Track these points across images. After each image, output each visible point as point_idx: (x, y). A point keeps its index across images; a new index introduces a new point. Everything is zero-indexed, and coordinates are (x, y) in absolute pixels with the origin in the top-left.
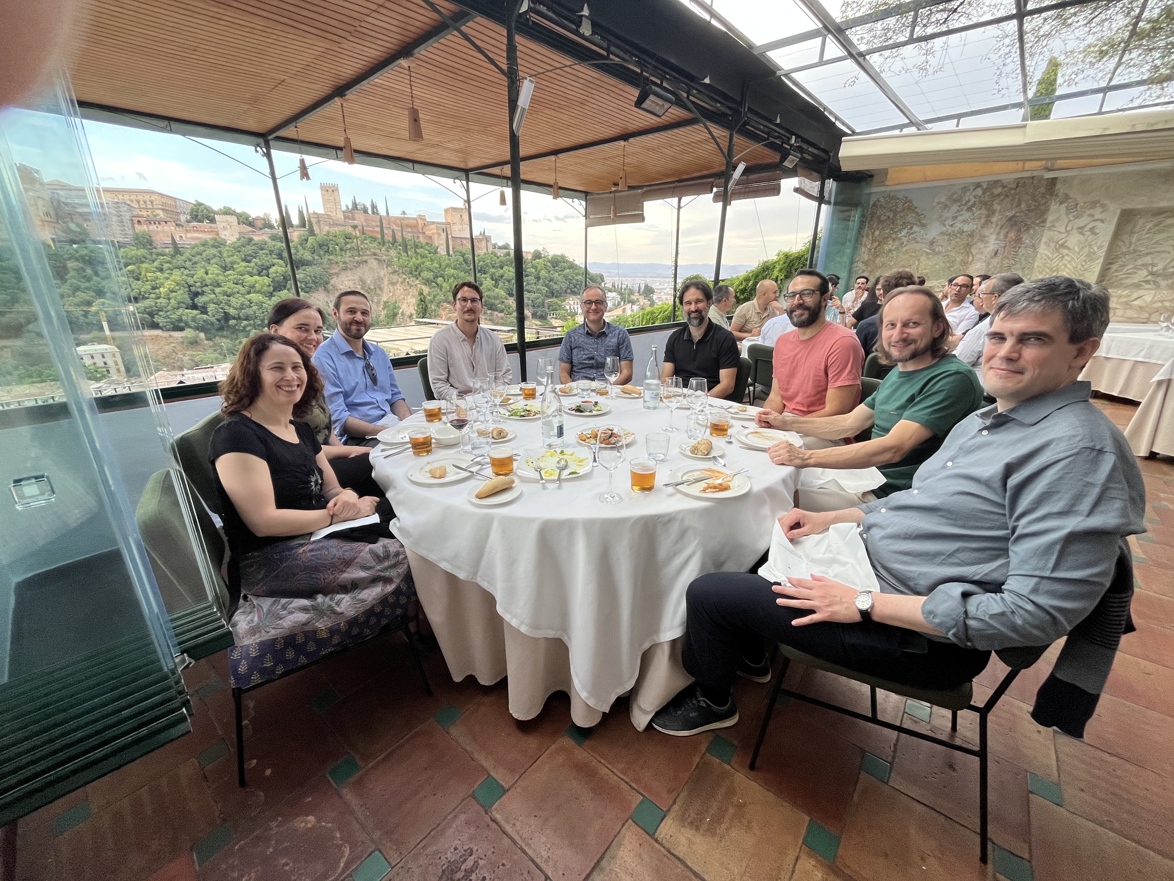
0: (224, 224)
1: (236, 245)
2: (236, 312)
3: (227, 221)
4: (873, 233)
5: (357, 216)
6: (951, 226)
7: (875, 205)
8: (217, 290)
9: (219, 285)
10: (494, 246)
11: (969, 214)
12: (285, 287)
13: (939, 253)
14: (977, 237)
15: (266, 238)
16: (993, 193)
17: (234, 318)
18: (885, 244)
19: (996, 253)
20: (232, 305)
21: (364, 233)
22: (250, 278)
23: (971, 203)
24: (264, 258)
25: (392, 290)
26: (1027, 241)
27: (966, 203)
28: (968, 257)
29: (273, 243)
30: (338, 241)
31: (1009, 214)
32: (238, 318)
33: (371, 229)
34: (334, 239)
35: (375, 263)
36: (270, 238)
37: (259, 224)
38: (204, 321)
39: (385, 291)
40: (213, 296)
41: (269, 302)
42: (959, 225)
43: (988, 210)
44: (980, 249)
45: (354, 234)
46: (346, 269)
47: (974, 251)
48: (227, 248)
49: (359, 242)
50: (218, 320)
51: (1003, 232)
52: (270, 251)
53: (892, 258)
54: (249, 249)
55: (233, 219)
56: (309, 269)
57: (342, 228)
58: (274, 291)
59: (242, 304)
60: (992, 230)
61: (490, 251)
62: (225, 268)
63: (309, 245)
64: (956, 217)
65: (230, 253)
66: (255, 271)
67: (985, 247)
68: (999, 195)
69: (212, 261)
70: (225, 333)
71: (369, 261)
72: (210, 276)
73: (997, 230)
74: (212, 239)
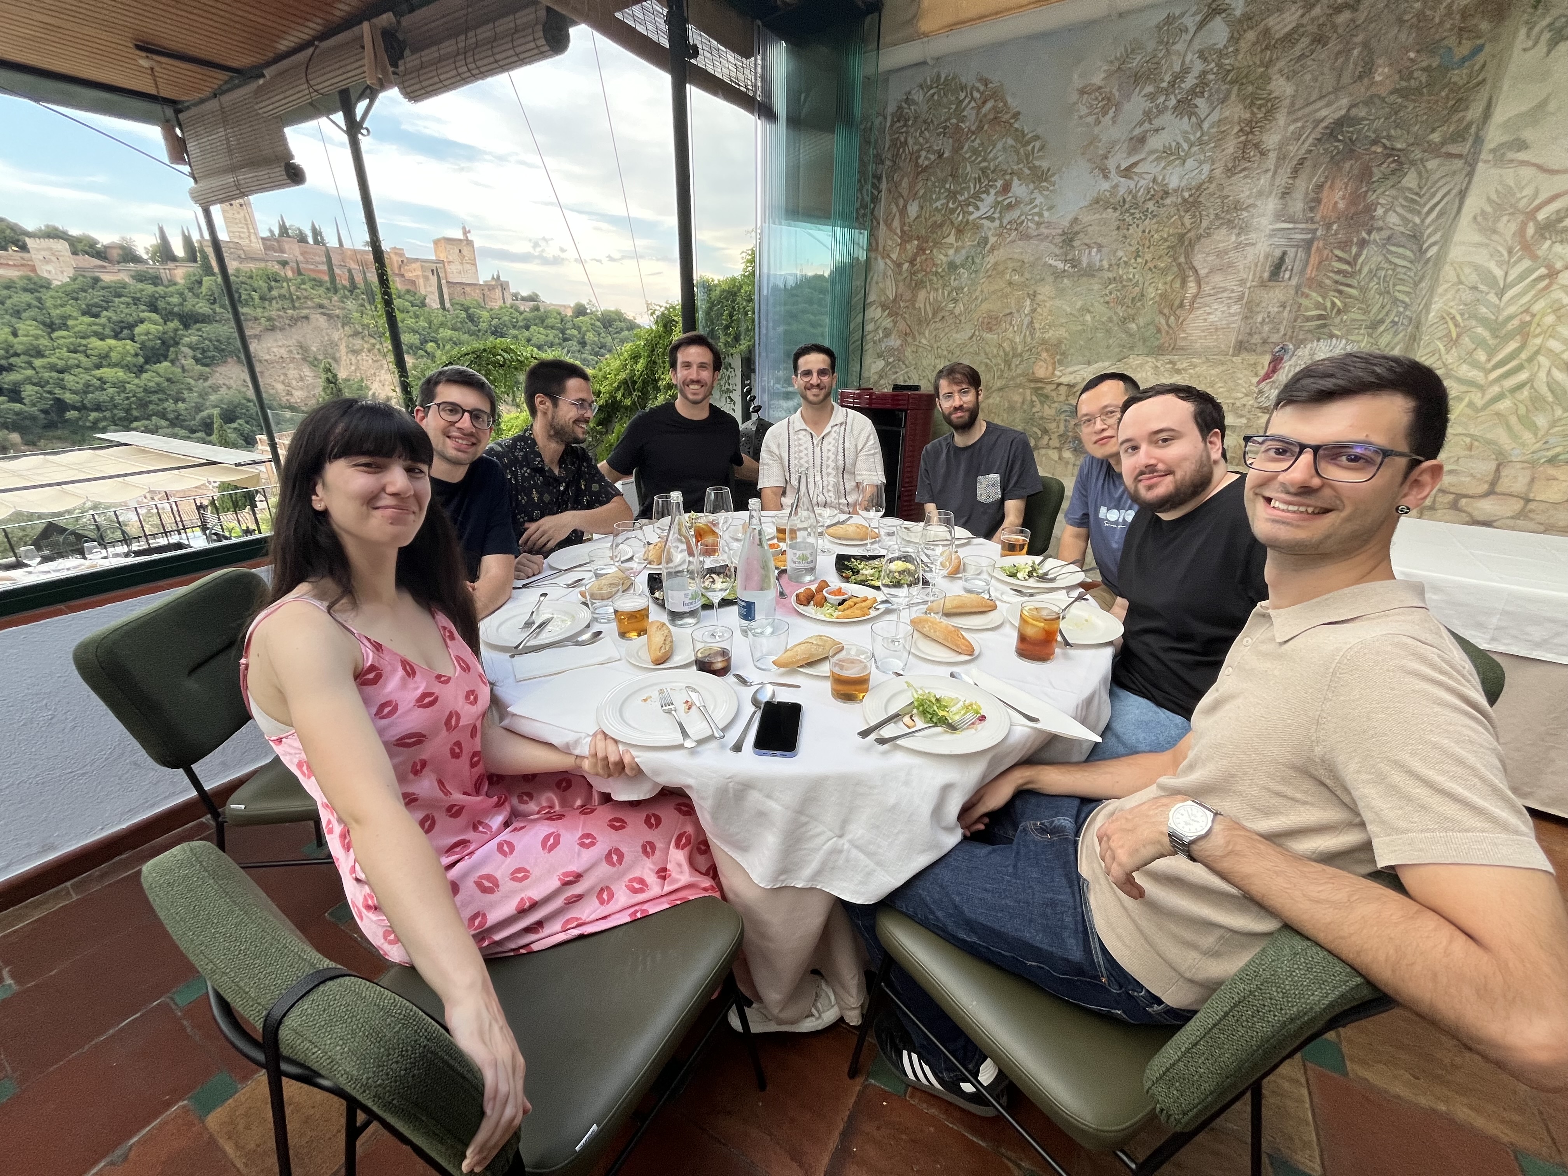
0: (44, 253)
1: (69, 289)
2: (77, 398)
3: (50, 249)
4: (903, 212)
5: (286, 247)
6: (1127, 172)
7: (900, 116)
8: (38, 362)
9: (40, 354)
10: (515, 296)
11: (1185, 123)
12: (166, 357)
13: (1090, 272)
14: (1211, 208)
15: (125, 277)
16: (1267, 32)
17: (74, 408)
18: (936, 243)
19: (1278, 268)
20: (68, 386)
21: (299, 272)
22: (99, 343)
23: (1190, 81)
24: (121, 310)
25: (354, 361)
26: (1393, 219)
27: (1172, 84)
28: (1184, 282)
29: (140, 286)
30: (255, 285)
31: (1329, 113)
32: (82, 408)
33: (312, 267)
34: (248, 281)
35: (322, 321)
36: (133, 277)
37: (115, 254)
38: (17, 414)
39: (343, 363)
40: (30, 372)
41: (136, 381)
42: (1149, 169)
43: (1251, 101)
44: (1221, 254)
45: (282, 274)
46: (273, 329)
47: (1202, 261)
48: (51, 293)
49: (292, 289)
50: (45, 412)
51: (1303, 185)
52: (134, 299)
53: (958, 290)
54: (95, 296)
55: (62, 246)
56: (207, 329)
57: (263, 265)
58: (147, 362)
59: (87, 385)
60: (1264, 181)
61: (508, 304)
62: (51, 327)
63: (204, 290)
64: (1142, 140)
65: (59, 302)
66: (107, 331)
67: (1238, 246)
68: (1290, 39)
69: (24, 315)
70: (59, 432)
71: (312, 317)
72: (21, 339)
73: (1283, 179)
74: (21, 278)
